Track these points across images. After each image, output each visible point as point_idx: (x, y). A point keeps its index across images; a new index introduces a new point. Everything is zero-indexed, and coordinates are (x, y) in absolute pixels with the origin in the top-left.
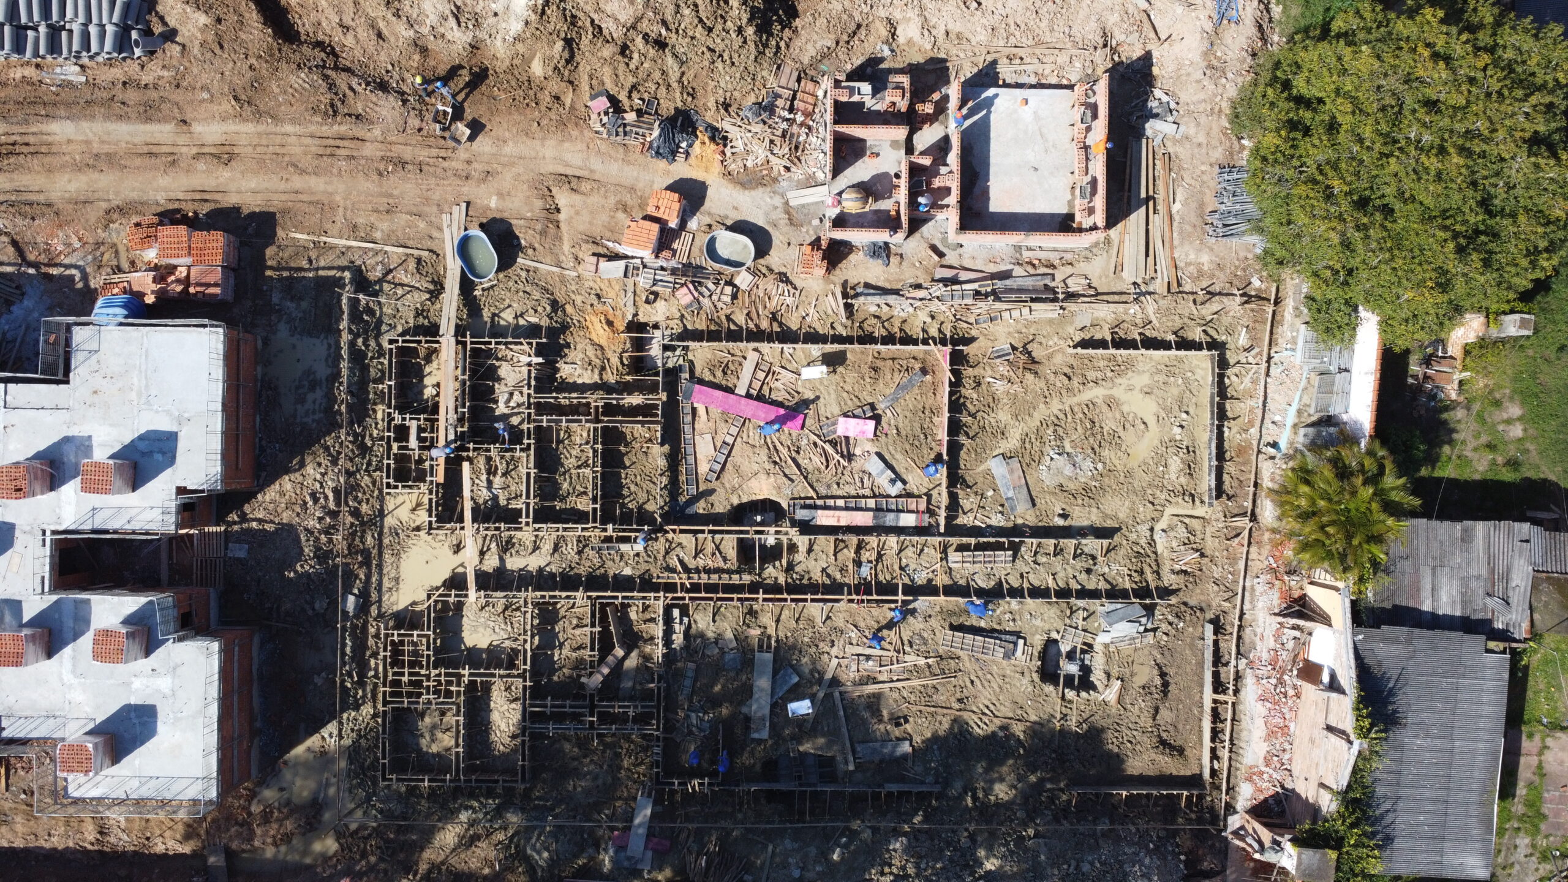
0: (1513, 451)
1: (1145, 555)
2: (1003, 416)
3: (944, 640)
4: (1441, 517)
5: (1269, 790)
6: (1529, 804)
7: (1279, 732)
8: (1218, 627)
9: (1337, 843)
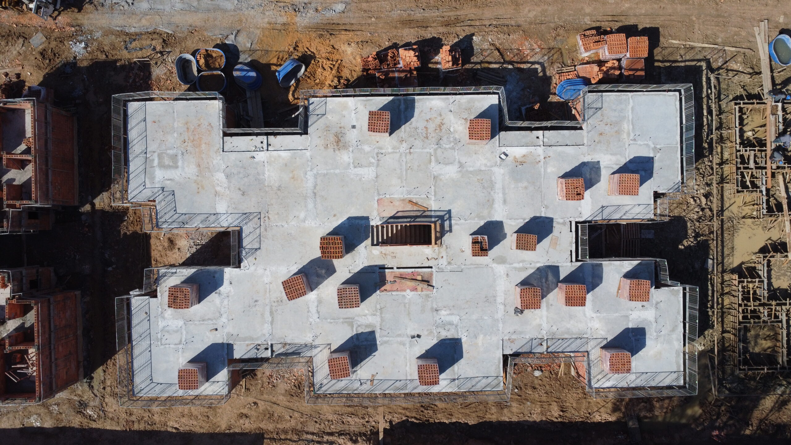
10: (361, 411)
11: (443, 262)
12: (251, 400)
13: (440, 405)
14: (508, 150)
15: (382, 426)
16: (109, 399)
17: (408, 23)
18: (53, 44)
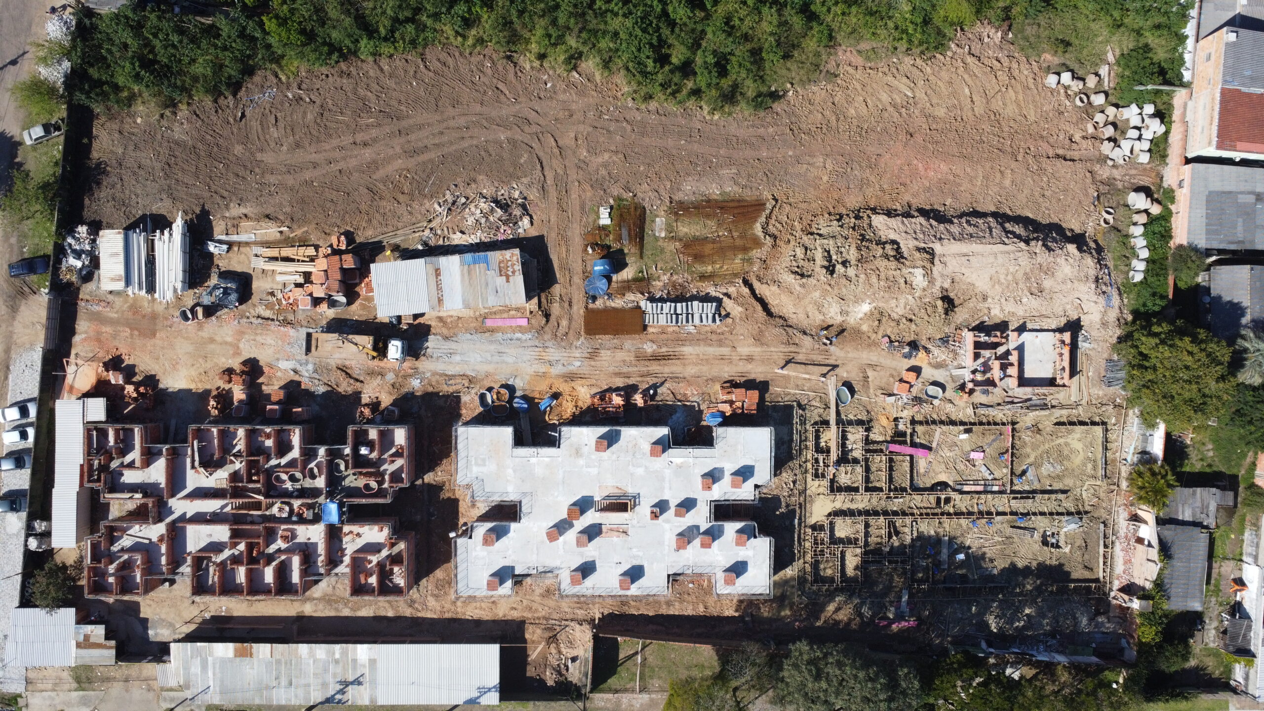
0: (1209, 461)
1: (1078, 499)
2: (1028, 450)
3: (1009, 531)
4: (1186, 486)
5: (1125, 582)
6: (1216, 586)
7: (1127, 562)
8: (1105, 526)
9: (1153, 598)
10: (585, 607)
11: (635, 522)
12: (518, 599)
13: (633, 603)
14: (672, 460)
15: (598, 616)
16: (430, 598)
17: (618, 374)
18: (400, 380)
